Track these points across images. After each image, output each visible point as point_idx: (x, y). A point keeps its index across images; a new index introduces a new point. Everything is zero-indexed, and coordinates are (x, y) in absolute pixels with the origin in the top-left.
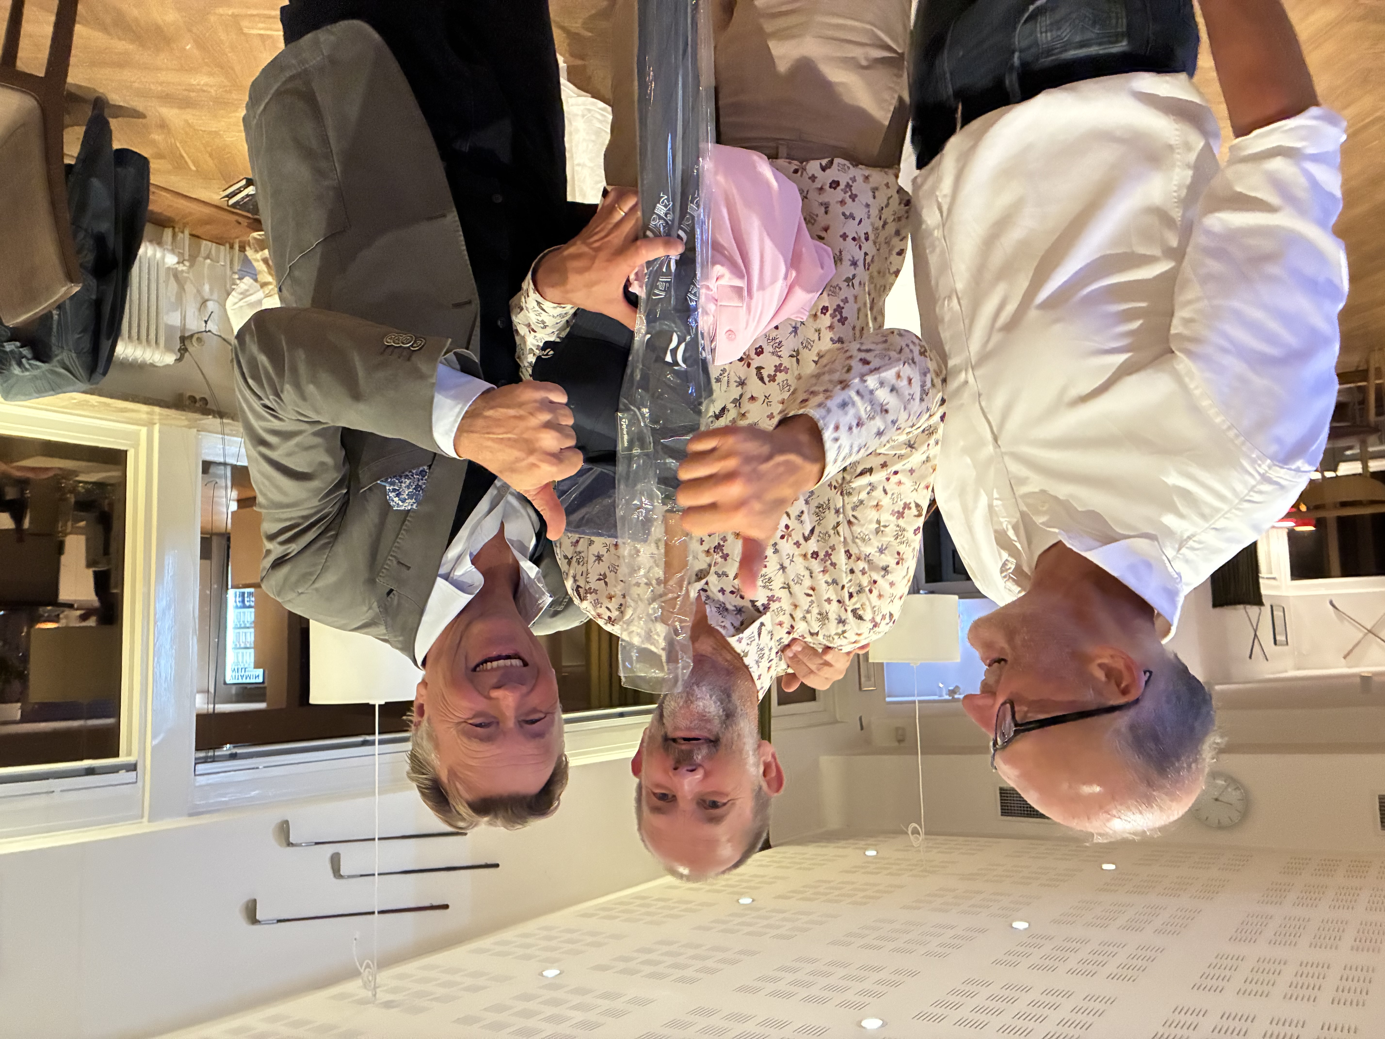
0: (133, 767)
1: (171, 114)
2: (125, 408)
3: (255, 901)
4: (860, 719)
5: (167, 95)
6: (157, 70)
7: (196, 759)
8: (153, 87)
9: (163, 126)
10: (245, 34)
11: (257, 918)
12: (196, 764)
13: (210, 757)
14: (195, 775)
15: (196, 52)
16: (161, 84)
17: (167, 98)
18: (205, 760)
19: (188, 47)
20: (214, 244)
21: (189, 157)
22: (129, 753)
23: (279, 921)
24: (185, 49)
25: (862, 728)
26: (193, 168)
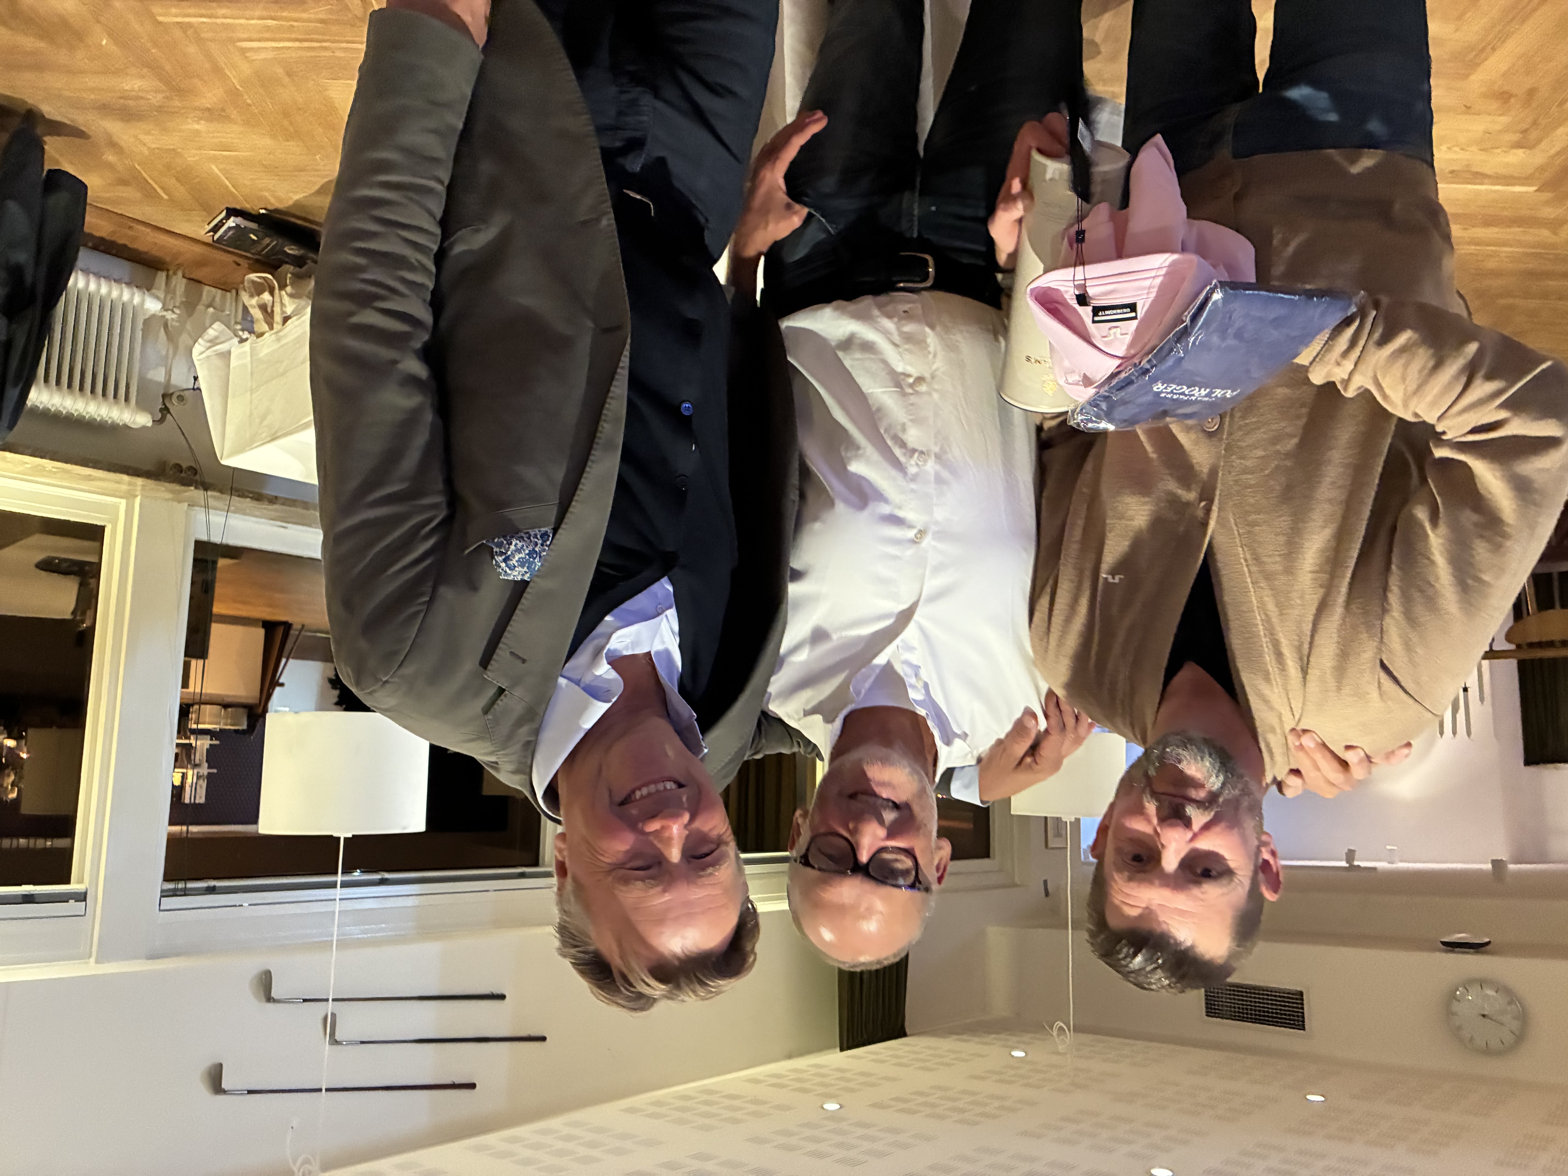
0: (83, 898)
1: (114, 127)
2: (90, 475)
3: (221, 1065)
4: (1045, 882)
5: (104, 105)
6: (82, 73)
7: (162, 891)
8: (84, 95)
9: (113, 145)
10: (160, 23)
11: (223, 1086)
12: (162, 896)
13: (181, 889)
14: (160, 910)
15: (114, 48)
16: (92, 90)
17: (105, 109)
18: (174, 893)
19: (104, 42)
20: (219, 291)
21: (156, 183)
22: (80, 881)
23: (250, 1092)
24: (102, 45)
25: (1047, 894)
26: (165, 197)
